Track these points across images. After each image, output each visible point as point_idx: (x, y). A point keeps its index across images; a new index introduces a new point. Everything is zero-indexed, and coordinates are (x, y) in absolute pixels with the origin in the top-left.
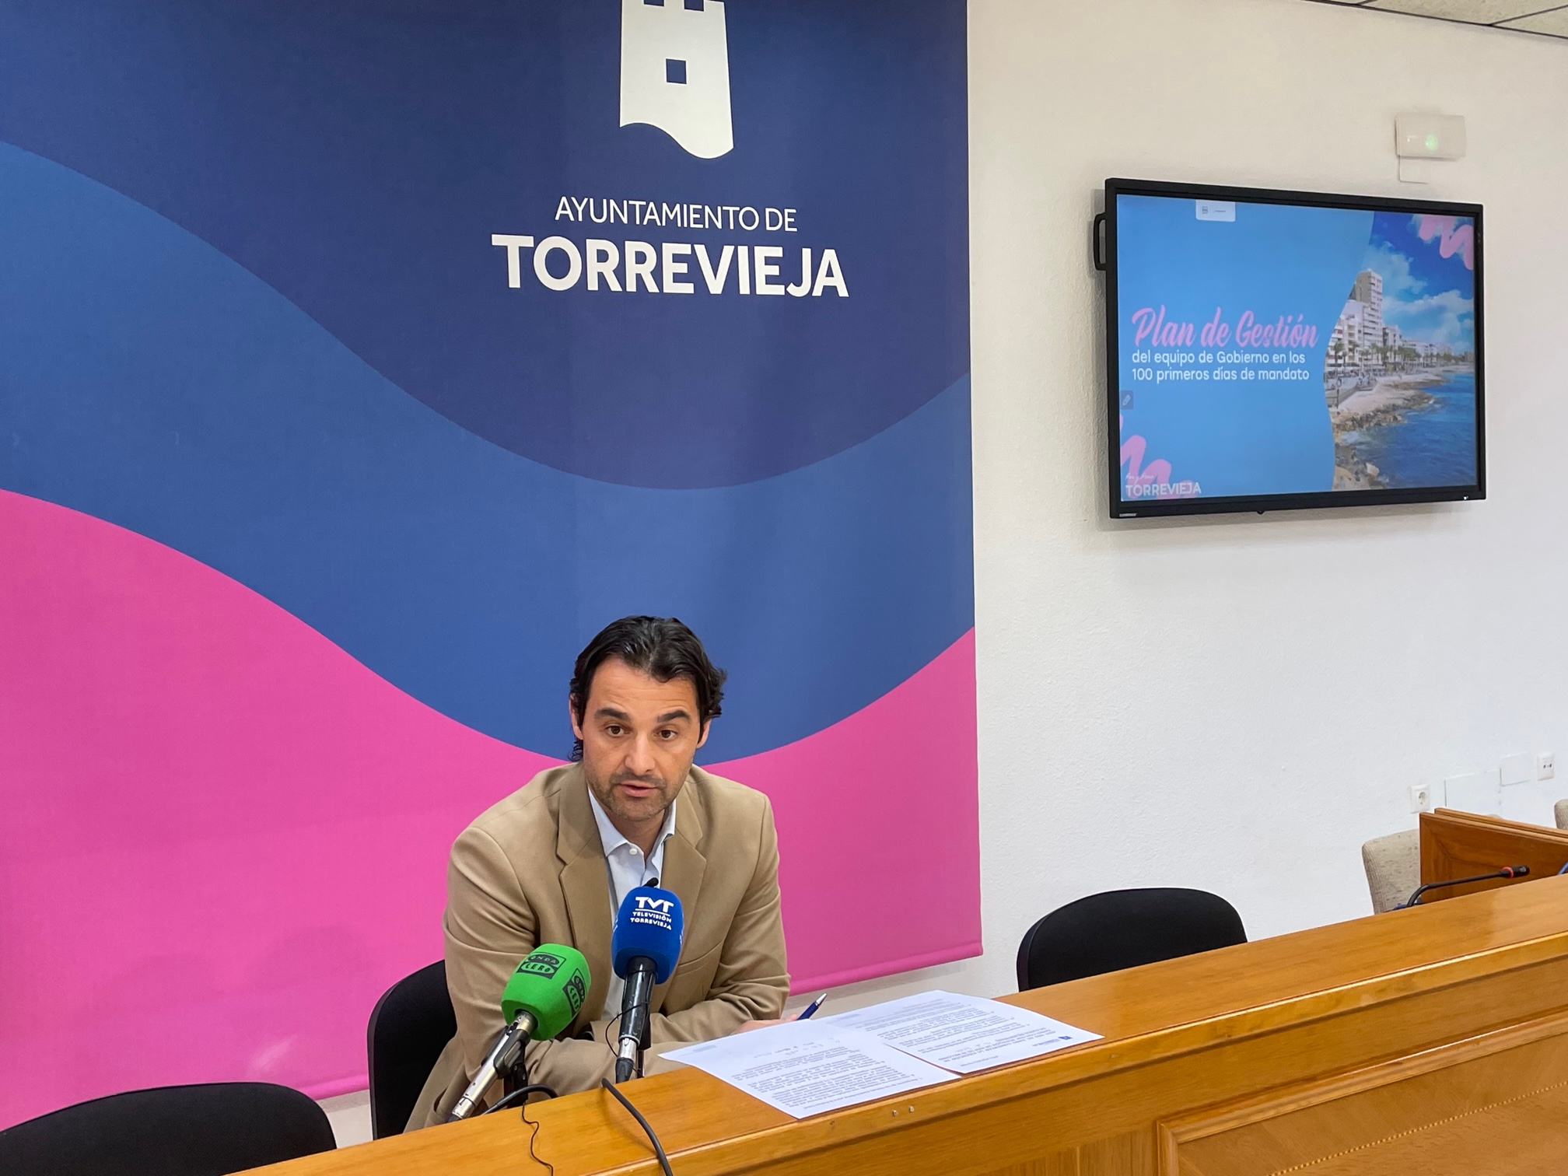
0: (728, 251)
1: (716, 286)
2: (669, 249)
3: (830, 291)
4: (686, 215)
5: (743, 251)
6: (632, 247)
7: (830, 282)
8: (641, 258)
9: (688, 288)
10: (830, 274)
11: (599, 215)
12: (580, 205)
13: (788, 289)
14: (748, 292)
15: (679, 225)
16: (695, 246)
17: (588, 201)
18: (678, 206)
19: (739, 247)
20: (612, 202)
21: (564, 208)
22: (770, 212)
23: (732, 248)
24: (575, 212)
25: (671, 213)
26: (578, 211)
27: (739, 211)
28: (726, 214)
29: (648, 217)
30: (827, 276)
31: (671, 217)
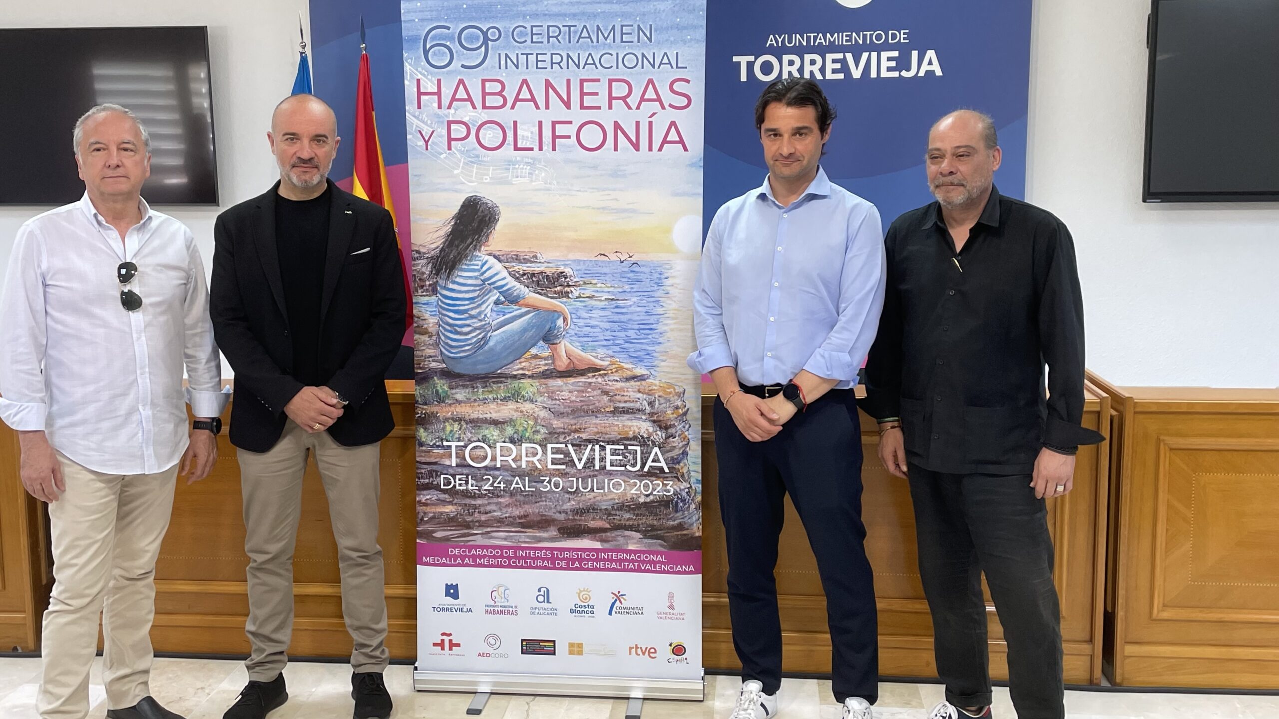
0: (865, 56)
1: (857, 74)
2: (830, 57)
3: (930, 74)
4: (841, 39)
5: (874, 55)
6: (808, 58)
7: (930, 68)
8: (813, 63)
9: (841, 76)
10: (930, 63)
11: (790, 42)
12: (780, 38)
13: (902, 74)
14: (876, 76)
15: (837, 44)
16: (847, 55)
17: (785, 37)
18: (836, 35)
19: (872, 53)
20: (798, 36)
21: (772, 41)
22: (892, 34)
23: (867, 54)
24: (777, 42)
25: (832, 38)
26: (778, 42)
27: (873, 34)
28: (865, 37)
29: (818, 41)
30: (929, 65)
31: (832, 40)
